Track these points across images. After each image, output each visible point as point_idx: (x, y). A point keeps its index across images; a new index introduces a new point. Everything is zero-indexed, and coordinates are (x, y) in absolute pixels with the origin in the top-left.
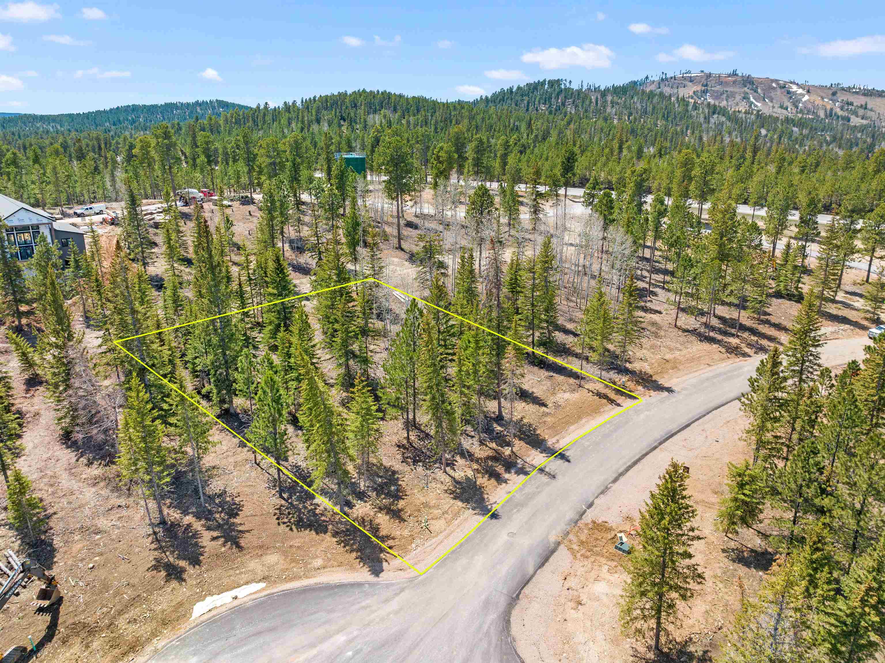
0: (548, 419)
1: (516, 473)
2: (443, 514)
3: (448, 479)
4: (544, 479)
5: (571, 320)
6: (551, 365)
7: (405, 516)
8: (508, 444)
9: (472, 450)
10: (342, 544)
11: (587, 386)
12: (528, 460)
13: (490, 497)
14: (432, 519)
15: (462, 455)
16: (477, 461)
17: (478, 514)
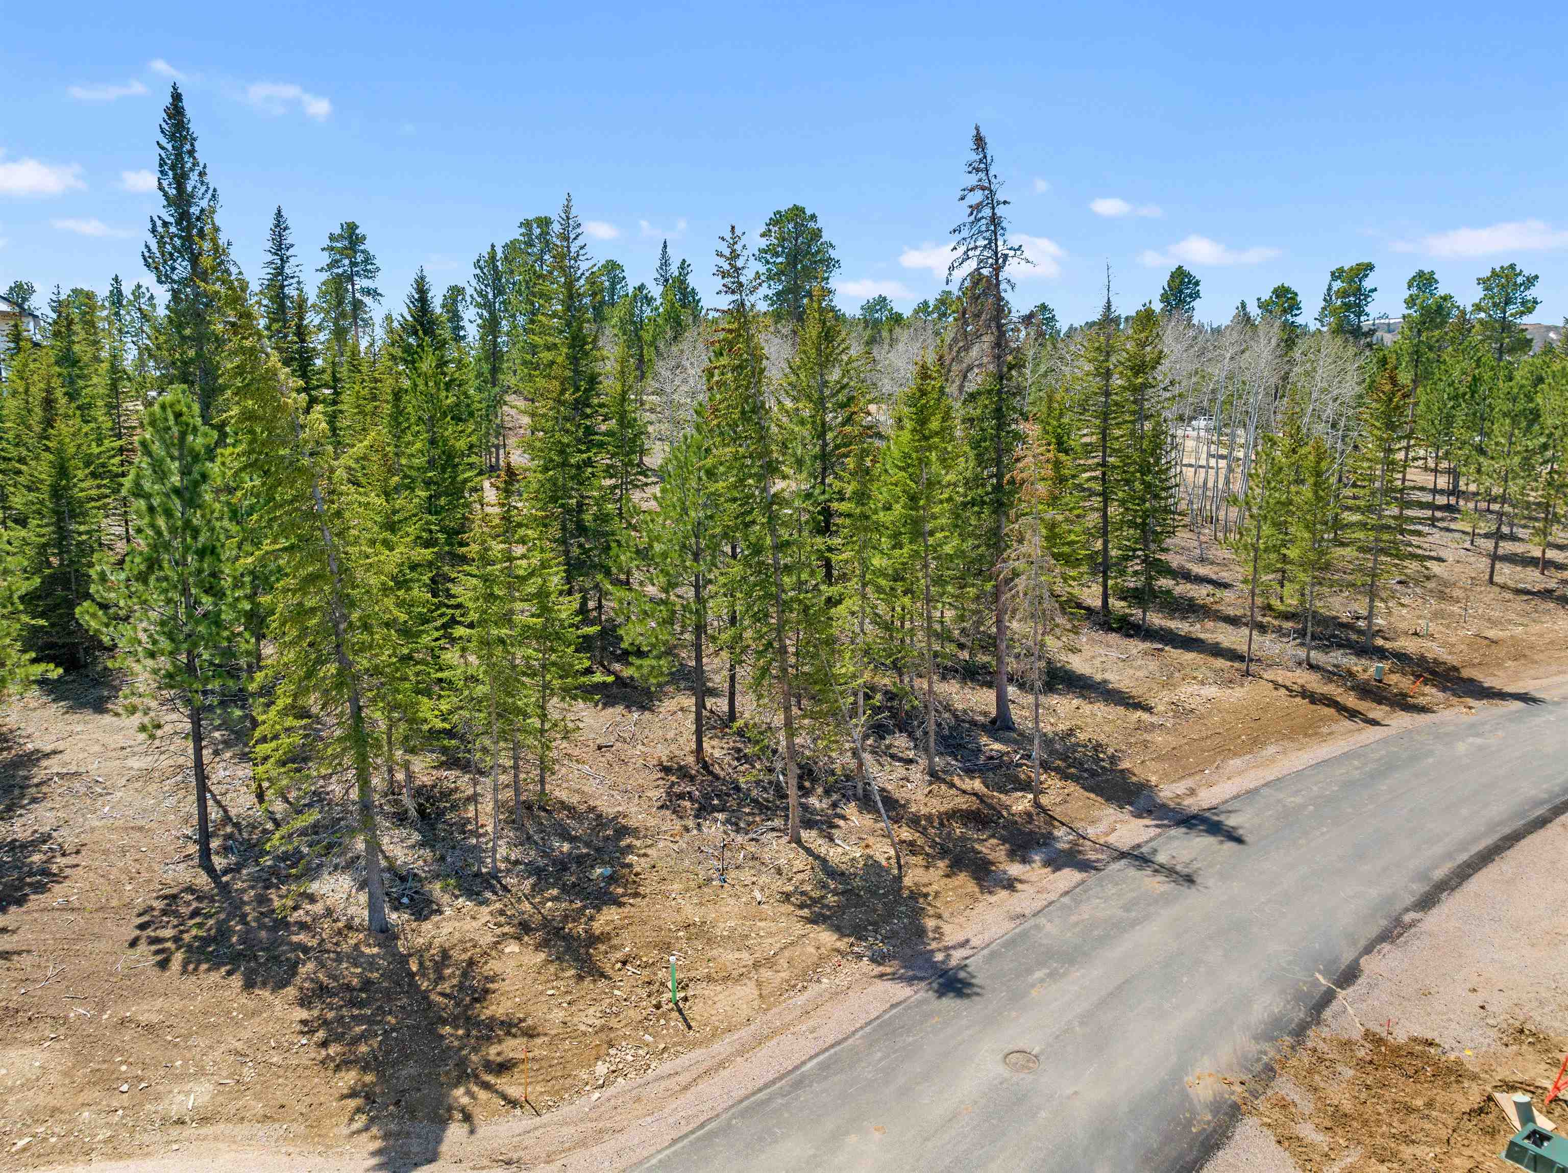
0: (1158, 738)
1: (1047, 863)
2: (756, 965)
3: (801, 861)
4: (1155, 884)
5: (1202, 560)
6: (1156, 632)
7: (608, 961)
8: (1026, 786)
9: (900, 795)
10: (321, 1034)
11: (1269, 675)
12: (1091, 832)
13: (947, 928)
14: (709, 979)
15: (866, 803)
16: (914, 822)
17: (894, 977)
